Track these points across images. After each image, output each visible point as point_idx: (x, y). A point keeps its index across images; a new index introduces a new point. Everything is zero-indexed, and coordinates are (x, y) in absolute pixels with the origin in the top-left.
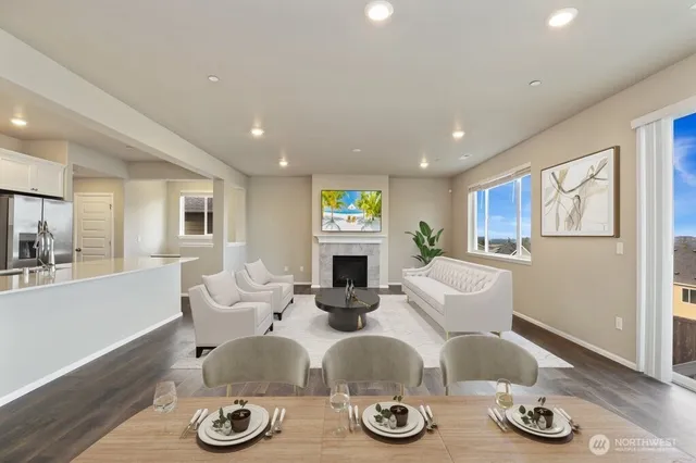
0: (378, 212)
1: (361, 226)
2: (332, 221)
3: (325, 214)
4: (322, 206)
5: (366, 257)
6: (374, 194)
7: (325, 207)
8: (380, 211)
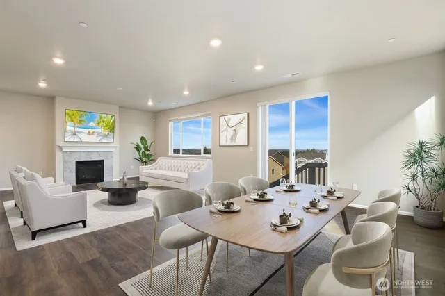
0: (112, 129)
1: (100, 138)
2: (75, 134)
3: (68, 128)
4: (65, 122)
5: (103, 161)
6: (110, 116)
7: (69, 123)
8: (113, 129)
